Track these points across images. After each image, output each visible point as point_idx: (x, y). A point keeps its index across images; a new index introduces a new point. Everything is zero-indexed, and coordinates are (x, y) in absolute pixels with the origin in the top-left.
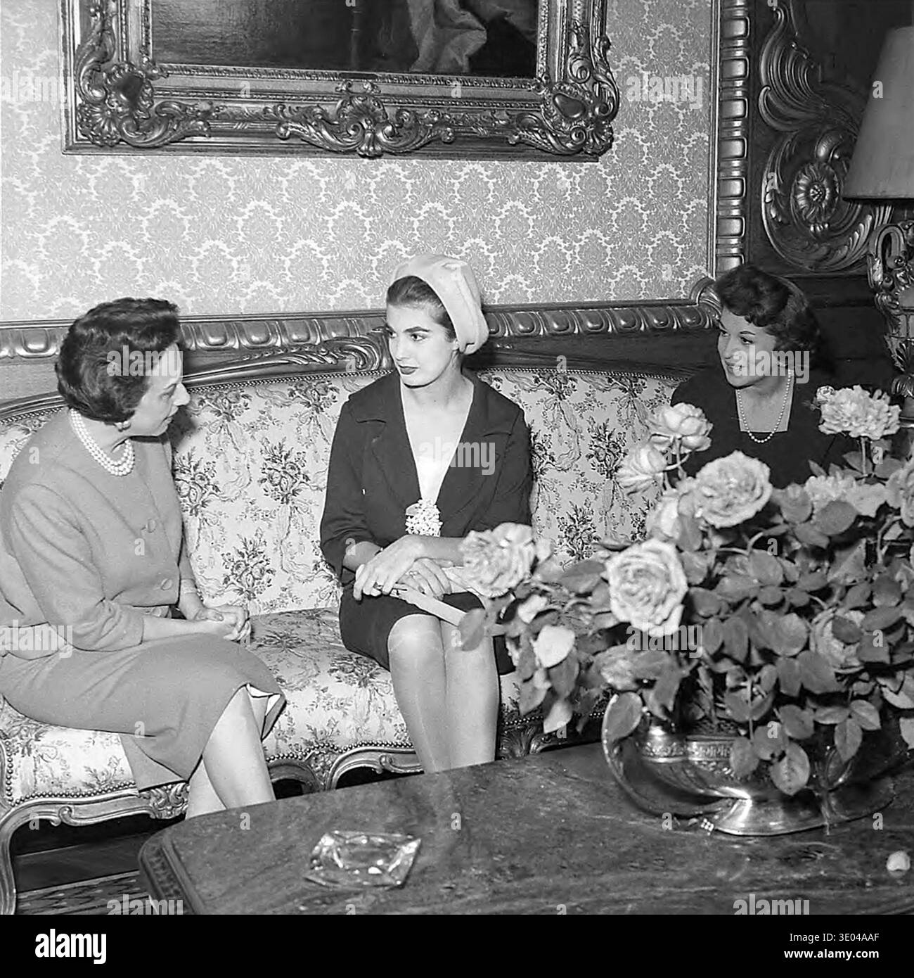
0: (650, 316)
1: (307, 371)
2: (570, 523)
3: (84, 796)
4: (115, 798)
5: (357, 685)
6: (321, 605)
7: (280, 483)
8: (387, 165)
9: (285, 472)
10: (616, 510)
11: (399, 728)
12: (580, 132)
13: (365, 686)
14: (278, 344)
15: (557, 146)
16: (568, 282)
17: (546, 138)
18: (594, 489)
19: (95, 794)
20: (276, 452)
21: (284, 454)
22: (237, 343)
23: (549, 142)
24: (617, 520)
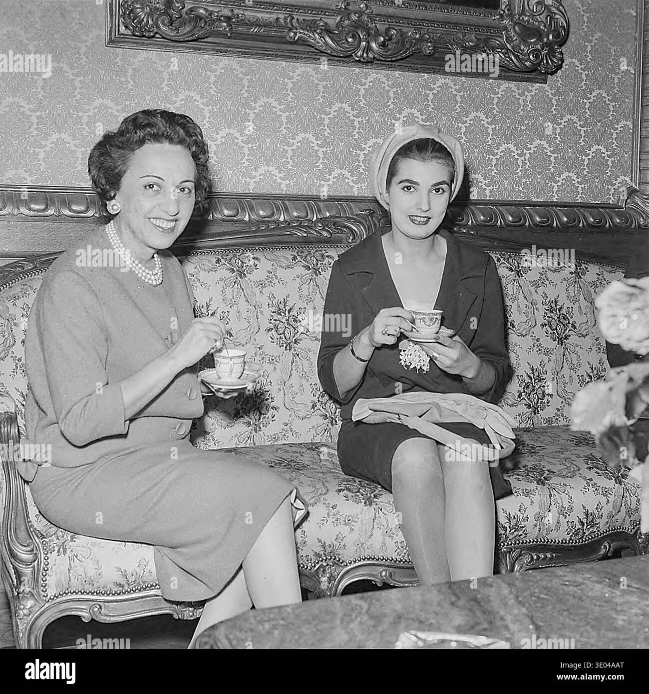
0: (587, 215)
1: (307, 242)
2: (527, 380)
3: (113, 595)
4: (142, 597)
5: (363, 503)
6: (317, 440)
7: (284, 333)
8: (375, 76)
9: (288, 324)
10: (566, 371)
11: (400, 545)
12: (537, 54)
13: (370, 504)
14: (282, 219)
15: (517, 64)
16: (518, 183)
17: (509, 57)
18: (547, 352)
19: (124, 593)
20: (282, 306)
21: (288, 308)
22: (247, 216)
23: (512, 60)
24: (567, 380)
